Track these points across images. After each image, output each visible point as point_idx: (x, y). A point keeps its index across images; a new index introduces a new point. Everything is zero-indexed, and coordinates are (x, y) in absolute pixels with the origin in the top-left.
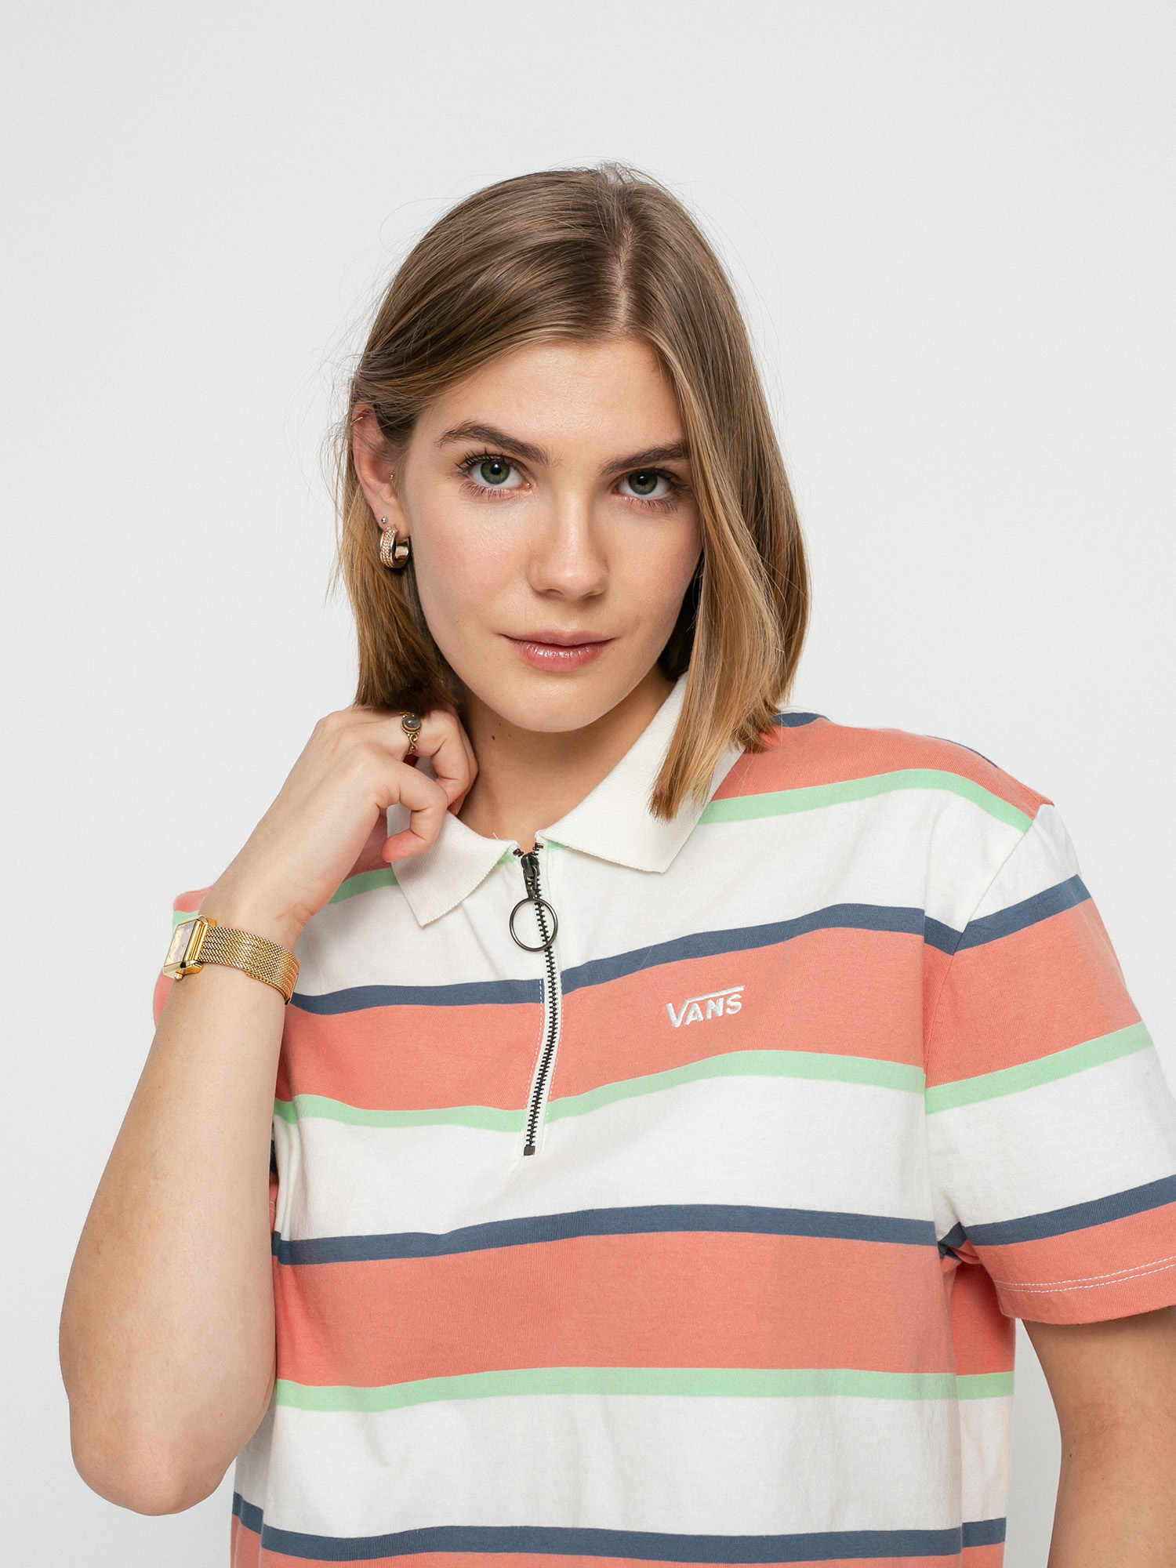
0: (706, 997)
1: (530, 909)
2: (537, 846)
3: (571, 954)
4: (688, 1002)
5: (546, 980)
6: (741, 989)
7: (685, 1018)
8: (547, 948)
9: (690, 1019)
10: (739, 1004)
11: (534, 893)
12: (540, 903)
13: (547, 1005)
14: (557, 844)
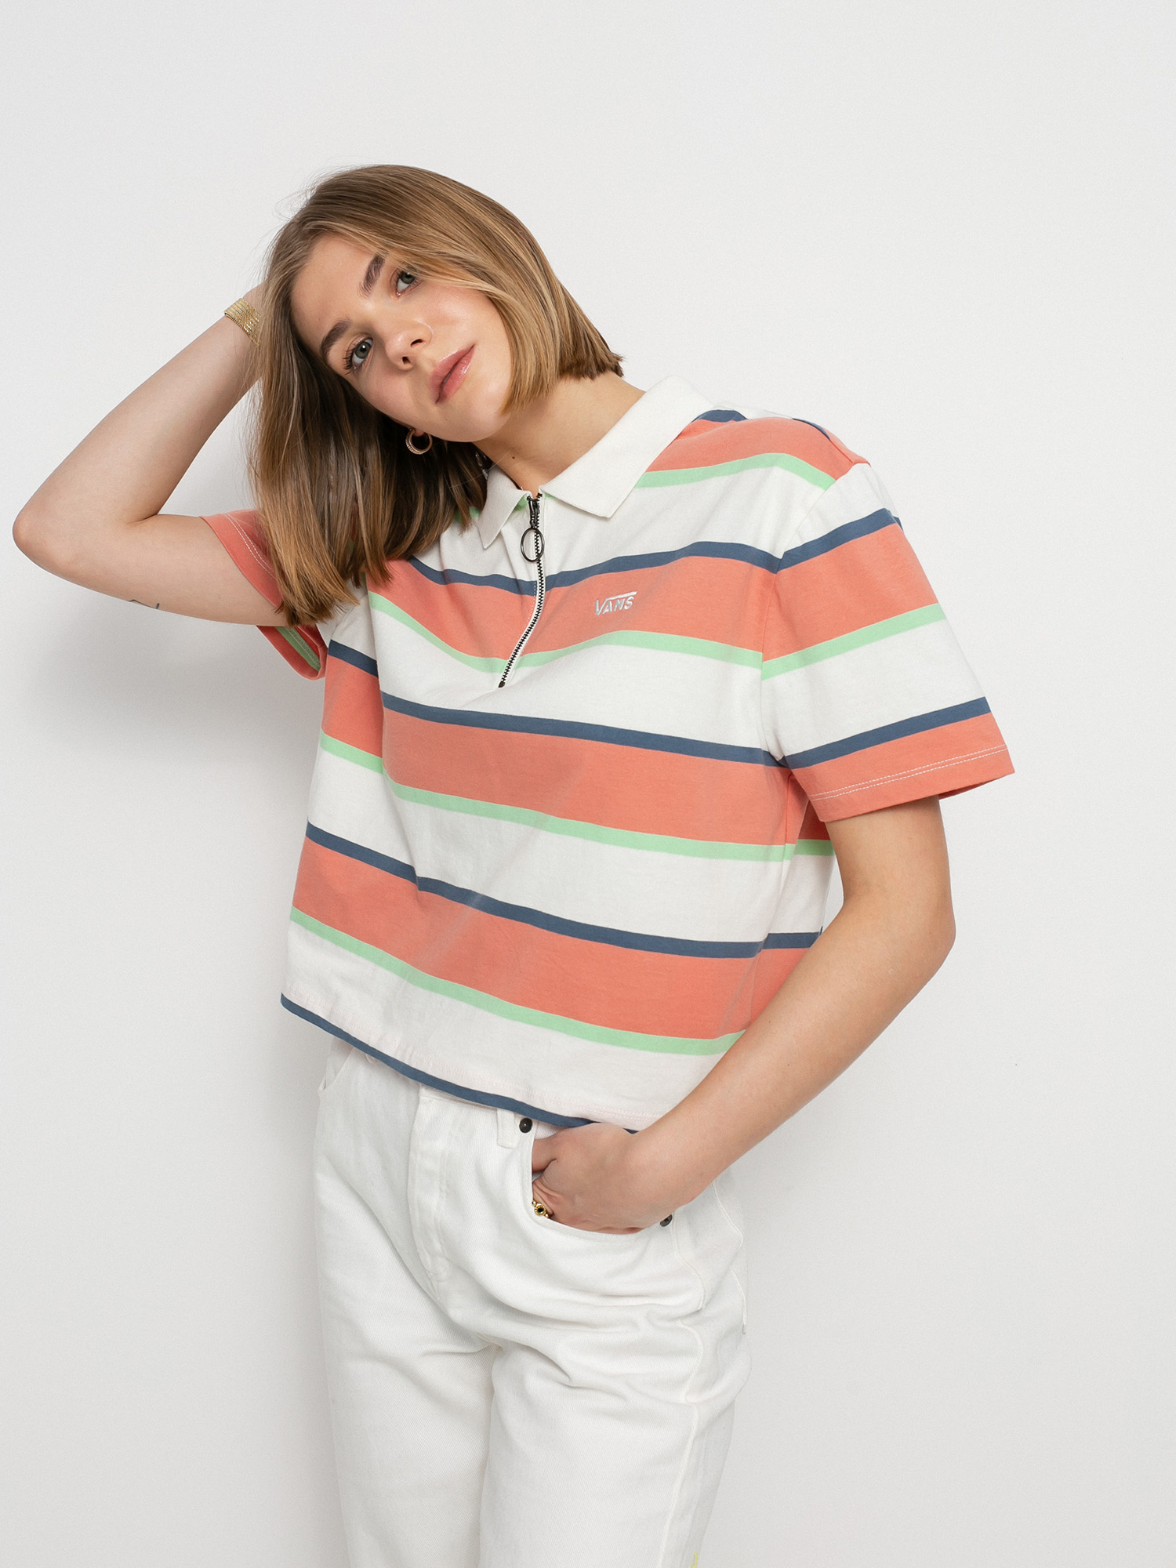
0: (616, 597)
1: (532, 534)
2: (540, 495)
3: (552, 567)
4: (607, 600)
5: (539, 581)
6: (635, 593)
7: (603, 610)
8: (538, 560)
9: (606, 610)
10: (631, 602)
11: (534, 527)
12: (538, 532)
13: (538, 597)
14: (550, 496)
